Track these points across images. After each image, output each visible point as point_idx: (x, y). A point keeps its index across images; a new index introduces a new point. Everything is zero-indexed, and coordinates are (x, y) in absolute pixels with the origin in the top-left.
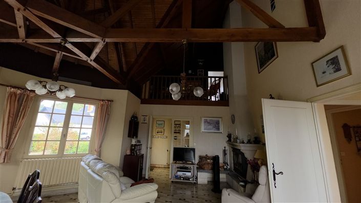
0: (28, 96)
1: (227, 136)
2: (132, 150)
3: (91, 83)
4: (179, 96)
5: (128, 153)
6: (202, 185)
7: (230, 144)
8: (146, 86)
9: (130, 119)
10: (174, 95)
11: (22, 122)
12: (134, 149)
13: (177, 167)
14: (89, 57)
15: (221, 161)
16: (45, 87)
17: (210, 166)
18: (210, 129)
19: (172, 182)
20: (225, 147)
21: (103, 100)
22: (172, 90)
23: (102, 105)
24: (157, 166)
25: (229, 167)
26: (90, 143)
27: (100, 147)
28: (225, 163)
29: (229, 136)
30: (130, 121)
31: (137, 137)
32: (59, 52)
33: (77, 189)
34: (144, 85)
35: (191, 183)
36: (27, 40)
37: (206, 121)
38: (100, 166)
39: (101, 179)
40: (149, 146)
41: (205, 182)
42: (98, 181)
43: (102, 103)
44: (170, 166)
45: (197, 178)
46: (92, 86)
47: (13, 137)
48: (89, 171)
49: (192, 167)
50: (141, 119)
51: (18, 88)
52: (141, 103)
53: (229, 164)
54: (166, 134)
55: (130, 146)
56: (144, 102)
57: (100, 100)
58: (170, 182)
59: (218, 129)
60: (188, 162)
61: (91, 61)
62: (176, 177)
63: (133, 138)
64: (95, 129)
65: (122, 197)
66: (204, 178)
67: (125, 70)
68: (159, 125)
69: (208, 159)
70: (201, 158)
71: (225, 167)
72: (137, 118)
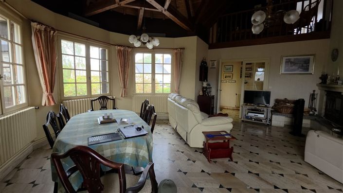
0: (127, 51)
1: (320, 78)
2: (203, 91)
3: (165, 34)
4: (260, 28)
5: (201, 93)
6: (277, 127)
7: (323, 87)
8: (213, 29)
9: (200, 65)
10: (255, 27)
11: (129, 71)
12: (206, 91)
13: (248, 109)
14: (163, 7)
15: (306, 106)
16: (139, 40)
17: (290, 111)
18: (294, 70)
19: (243, 121)
20: (314, 91)
21: (176, 49)
22: (254, 20)
23: (176, 54)
24: (225, 107)
25: (316, 113)
26: (171, 85)
27: (179, 88)
28: (311, 108)
29: (324, 78)
30: (200, 66)
31: (207, 81)
32: (141, 9)
33: (168, 117)
34: (211, 29)
35: (263, 125)
36: (121, 3)
37: (288, 62)
38: (183, 100)
39: (187, 109)
40: (219, 88)
41: (282, 124)
42: (184, 110)
43: (176, 51)
44: (240, 109)
45: (271, 120)
46: (166, 37)
47: (126, 81)
48: (176, 104)
49: (265, 110)
50: (209, 65)
51: (121, 46)
52: (209, 49)
53: (317, 110)
54: (234, 79)
55: (201, 88)
56: (212, 47)
57: (174, 49)
58: (240, 121)
59: (307, 69)
60: (261, 105)
61: (165, 11)
62: (247, 117)
63: (204, 81)
64: (173, 74)
65: (203, 123)
66: (280, 121)
67: (192, 15)
68: (227, 69)
69: (288, 103)
70: (277, 101)
71: (311, 113)
72: (206, 63)
